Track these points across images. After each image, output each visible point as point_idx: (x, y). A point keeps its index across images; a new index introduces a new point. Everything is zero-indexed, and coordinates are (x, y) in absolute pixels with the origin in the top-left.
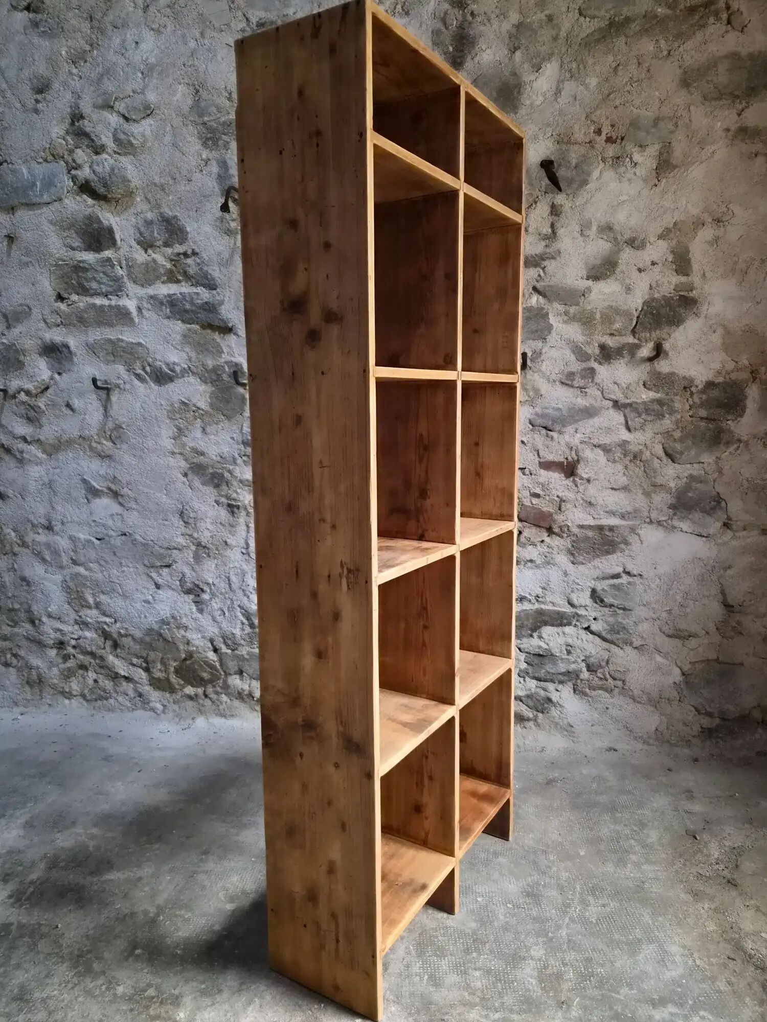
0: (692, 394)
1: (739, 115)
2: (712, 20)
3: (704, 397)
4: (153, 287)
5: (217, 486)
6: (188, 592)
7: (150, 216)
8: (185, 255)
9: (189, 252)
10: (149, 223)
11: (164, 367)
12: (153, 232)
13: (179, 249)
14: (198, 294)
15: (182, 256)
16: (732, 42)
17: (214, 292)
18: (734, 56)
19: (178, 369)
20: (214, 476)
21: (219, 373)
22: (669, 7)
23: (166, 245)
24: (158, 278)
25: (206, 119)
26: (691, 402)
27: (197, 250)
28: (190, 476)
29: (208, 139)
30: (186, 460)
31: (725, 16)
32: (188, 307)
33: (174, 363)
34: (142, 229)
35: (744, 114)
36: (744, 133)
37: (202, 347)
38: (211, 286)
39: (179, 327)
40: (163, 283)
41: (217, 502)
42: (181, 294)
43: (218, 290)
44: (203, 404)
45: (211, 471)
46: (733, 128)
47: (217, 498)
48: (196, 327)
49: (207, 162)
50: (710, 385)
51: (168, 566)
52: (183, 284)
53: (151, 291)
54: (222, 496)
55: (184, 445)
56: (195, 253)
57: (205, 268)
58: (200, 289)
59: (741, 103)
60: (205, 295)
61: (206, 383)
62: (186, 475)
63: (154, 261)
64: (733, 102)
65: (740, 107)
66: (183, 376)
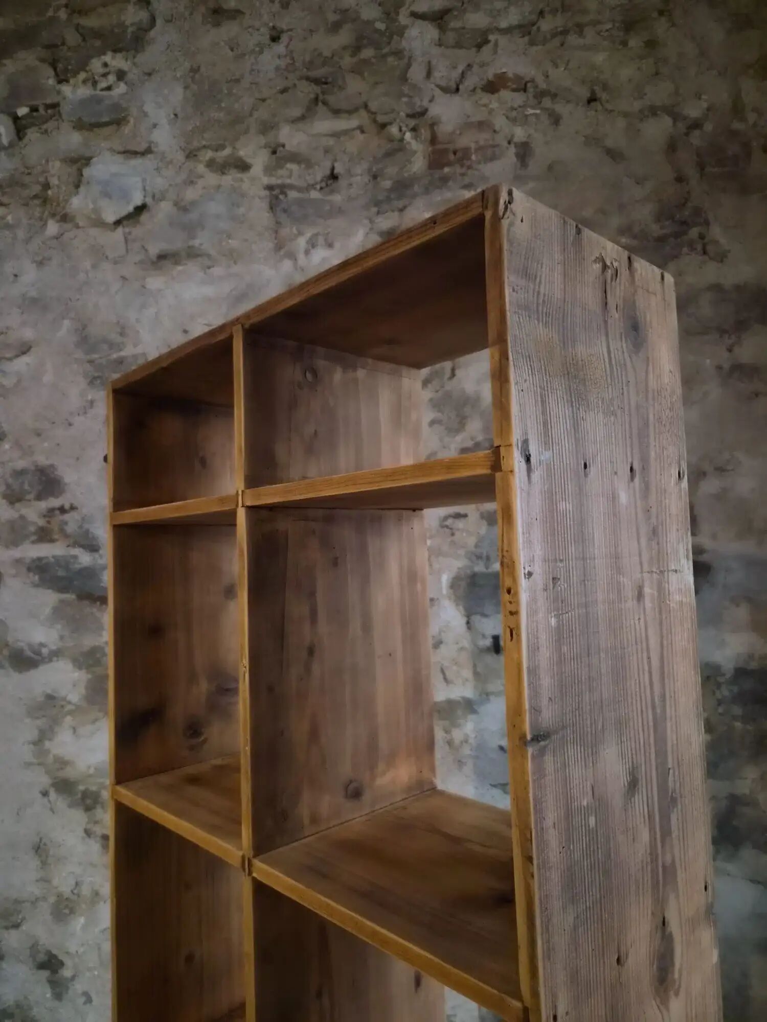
0: (719, 685)
1: (730, 350)
2: (685, 250)
3: (736, 689)
4: (20, 548)
5: (88, 809)
6: (42, 966)
7: (21, 464)
8: (62, 510)
9: (67, 506)
10: (19, 474)
11: (26, 648)
12: (23, 483)
13: (54, 502)
14: (75, 557)
15: (57, 512)
16: (711, 273)
17: (96, 555)
18: (717, 288)
19: (45, 651)
20: (85, 795)
21: (98, 656)
22: (635, 237)
23: (39, 498)
24: (26, 537)
25: (95, 356)
26: (718, 695)
27: (76, 504)
28: (53, 795)
29: (95, 378)
30: (47, 772)
31: (699, 247)
32: (61, 573)
33: (42, 645)
34: (10, 481)
35: (736, 350)
36: (739, 370)
37: (77, 625)
38: (93, 548)
39: (49, 598)
40: (33, 542)
41: (88, 833)
42: (54, 557)
43: (101, 552)
44: (75, 697)
45: (81, 788)
46: (726, 366)
47: (89, 827)
48: (70, 597)
49: (92, 403)
50: (741, 673)
51: (17, 926)
52: (58, 544)
53: (16, 553)
54: (96, 822)
55: (45, 753)
56: (73, 508)
57: (86, 526)
58: (76, 551)
59: (729, 338)
60: (85, 559)
61: (80, 668)
62: (45, 794)
63: (22, 517)
64: (721, 337)
65: (730, 342)
66: (50, 661)
